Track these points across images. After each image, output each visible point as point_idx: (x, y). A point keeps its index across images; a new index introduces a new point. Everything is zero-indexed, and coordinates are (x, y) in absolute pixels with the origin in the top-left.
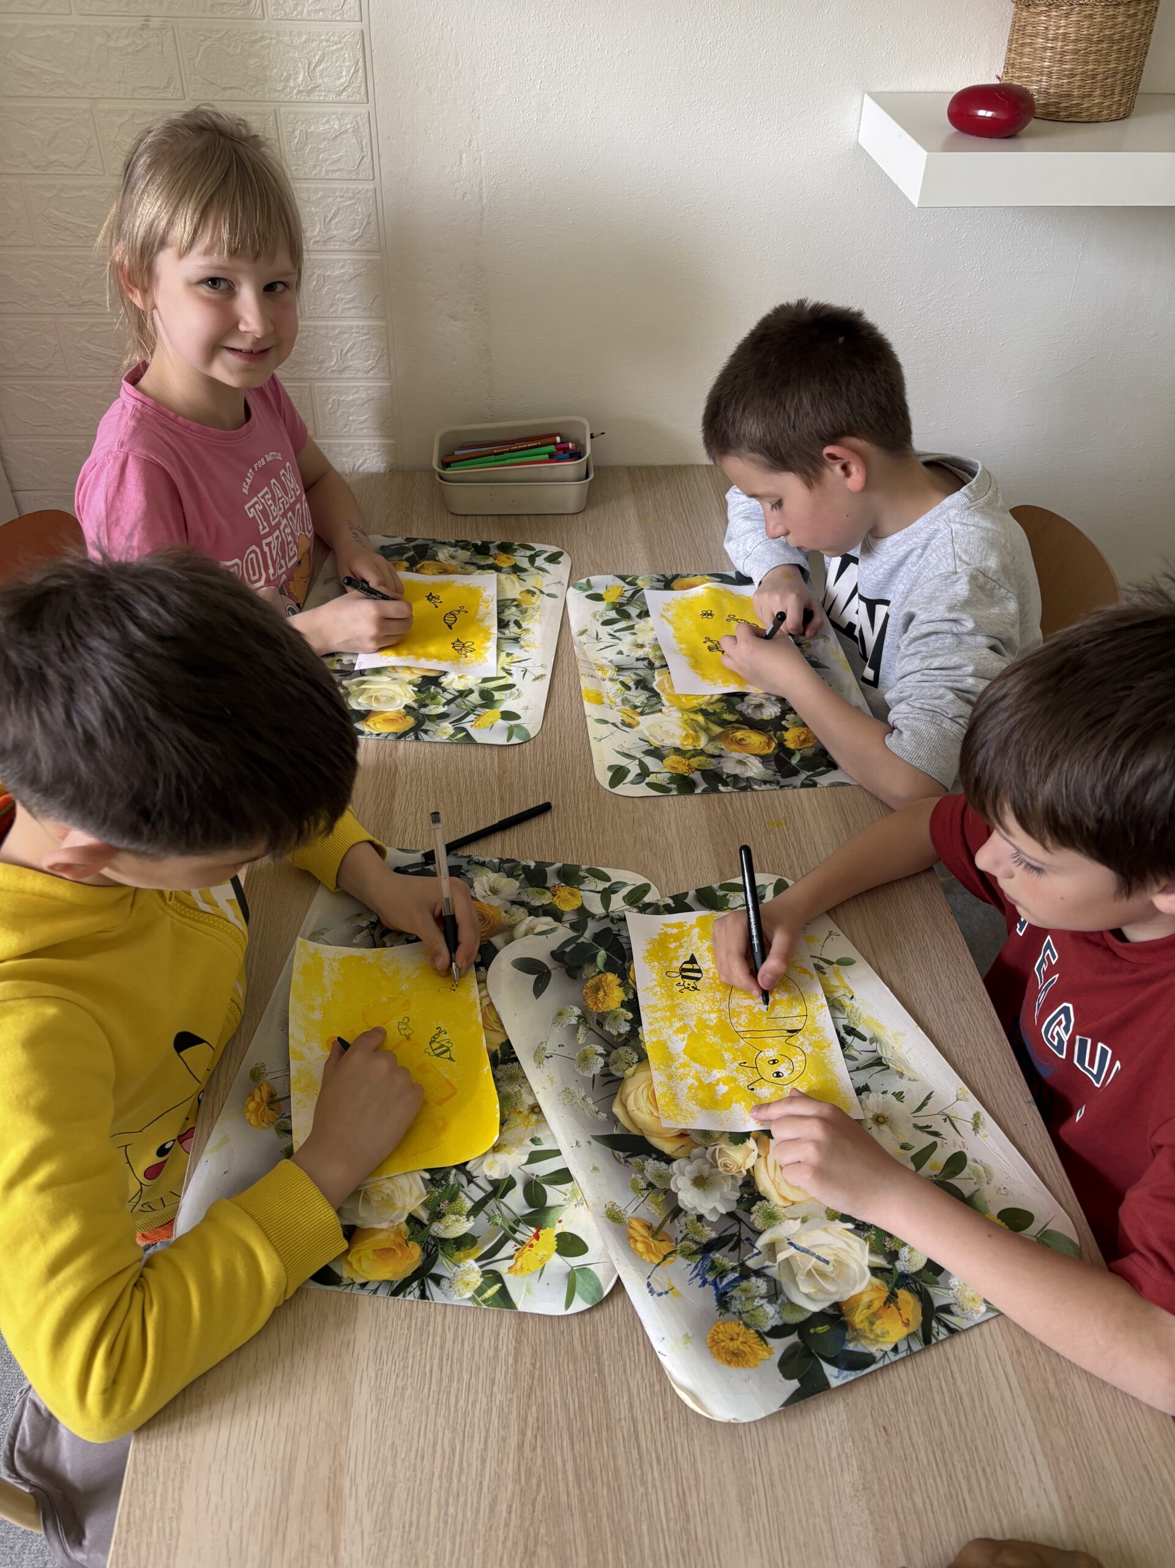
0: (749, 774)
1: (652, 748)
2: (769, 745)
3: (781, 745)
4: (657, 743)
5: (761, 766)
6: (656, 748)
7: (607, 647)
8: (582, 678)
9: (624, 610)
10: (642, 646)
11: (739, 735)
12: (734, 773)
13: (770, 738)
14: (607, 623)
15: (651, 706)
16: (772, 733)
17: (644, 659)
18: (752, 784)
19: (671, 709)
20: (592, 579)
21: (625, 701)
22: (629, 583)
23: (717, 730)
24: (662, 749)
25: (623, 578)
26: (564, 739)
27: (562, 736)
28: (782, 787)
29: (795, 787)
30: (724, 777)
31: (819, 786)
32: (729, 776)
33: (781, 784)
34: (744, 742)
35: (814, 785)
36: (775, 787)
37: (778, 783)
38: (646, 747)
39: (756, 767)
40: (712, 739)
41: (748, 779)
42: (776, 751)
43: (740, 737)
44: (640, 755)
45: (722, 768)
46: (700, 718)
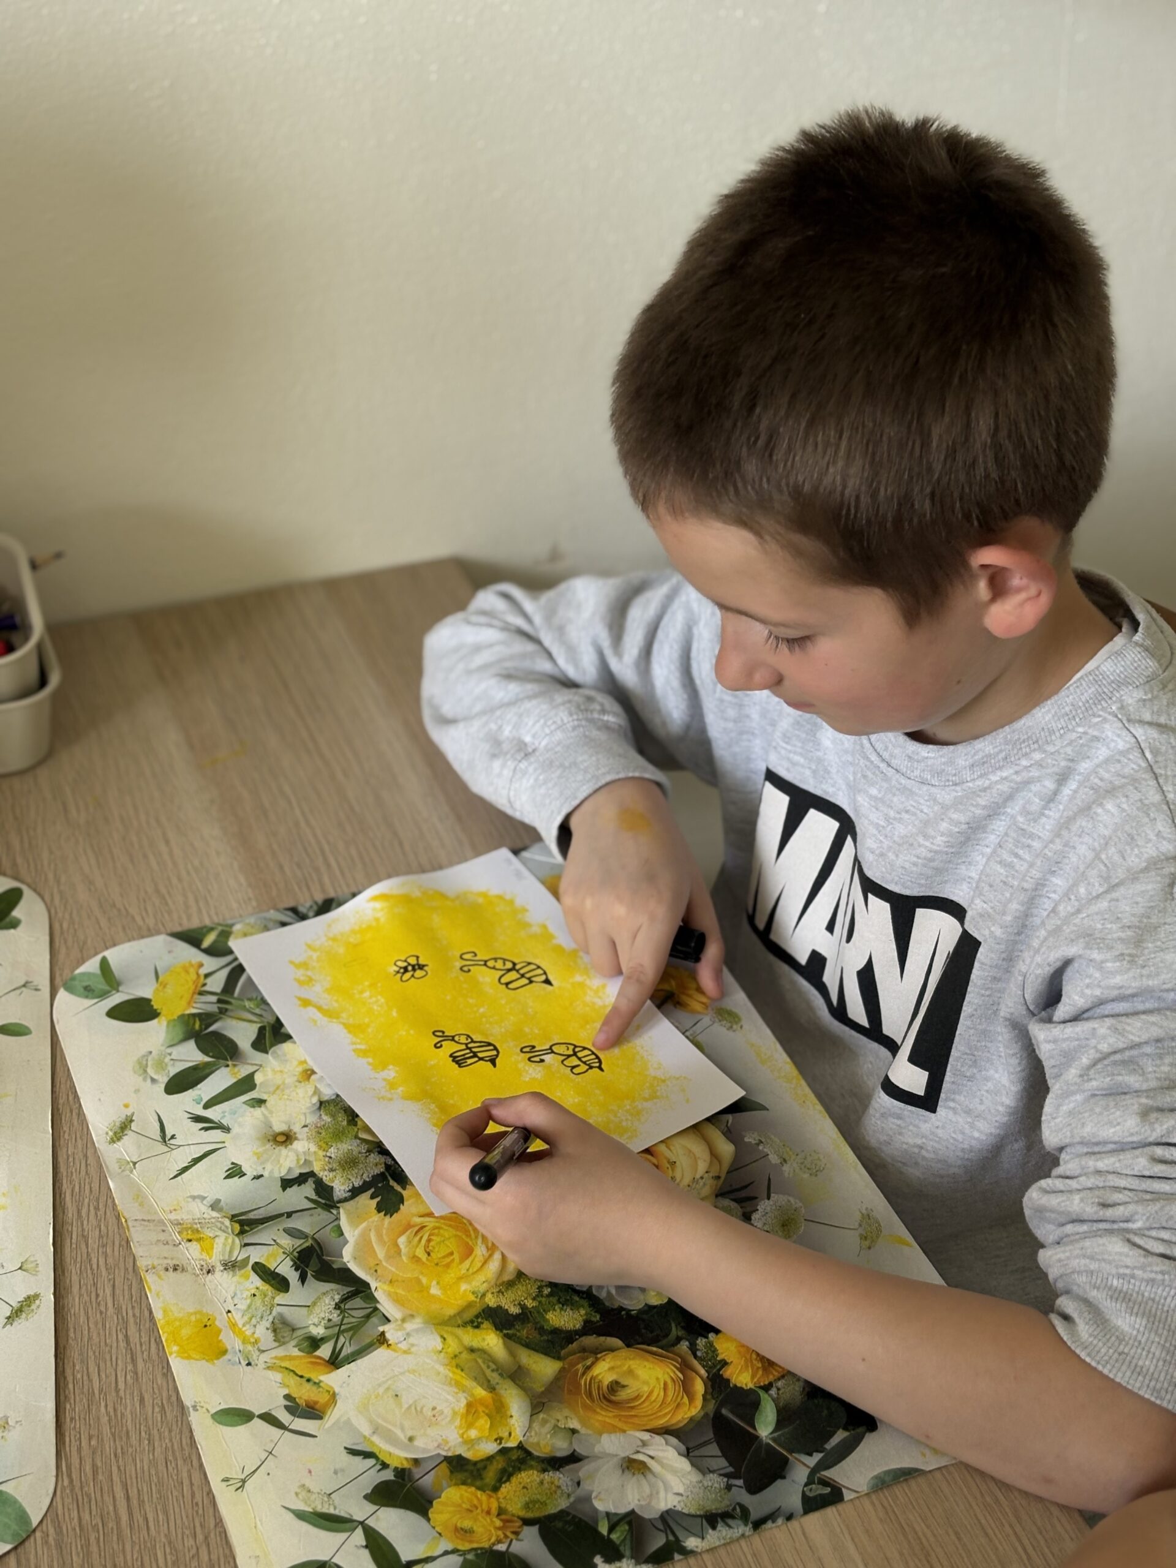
0: (666, 1501)
1: (388, 1475)
2: (686, 1387)
3: (717, 1383)
4: (398, 1455)
5: (684, 1464)
6: (401, 1473)
7: (196, 1161)
8: (150, 1279)
9: (216, 1035)
10: (286, 1138)
11: (604, 1370)
12: (623, 1510)
13: (685, 1367)
14: (180, 1083)
15: (355, 1329)
16: (684, 1346)
17: (301, 1179)
18: (680, 1534)
19: (409, 1326)
20: (116, 956)
21: (282, 1329)
22: (211, 952)
23: (544, 1368)
24: (417, 1473)
25: (192, 938)
26: (141, 1503)
27: (133, 1493)
28: (758, 1525)
29: (789, 1518)
30: (603, 1529)
31: (848, 1496)
32: (615, 1521)
33: (755, 1515)
34: (623, 1395)
35: (834, 1496)
36: (740, 1529)
37: (745, 1514)
38: (374, 1477)
39: (674, 1471)
40: (538, 1404)
41: (668, 1519)
42: (711, 1406)
43: (608, 1378)
44: (360, 1510)
45: (587, 1499)
46: (491, 1340)
